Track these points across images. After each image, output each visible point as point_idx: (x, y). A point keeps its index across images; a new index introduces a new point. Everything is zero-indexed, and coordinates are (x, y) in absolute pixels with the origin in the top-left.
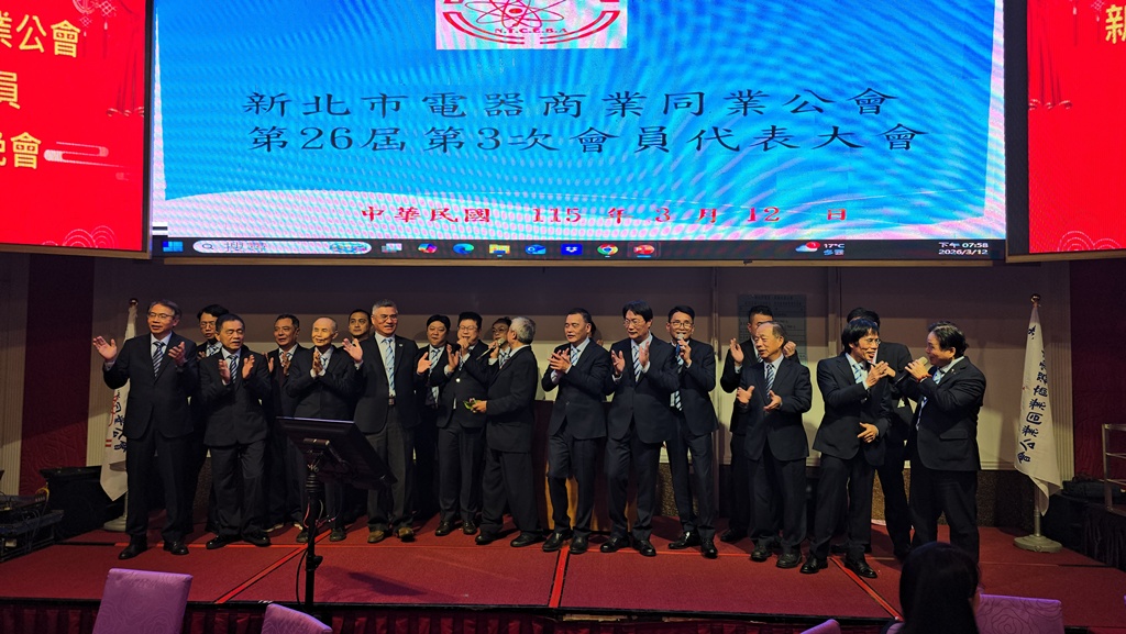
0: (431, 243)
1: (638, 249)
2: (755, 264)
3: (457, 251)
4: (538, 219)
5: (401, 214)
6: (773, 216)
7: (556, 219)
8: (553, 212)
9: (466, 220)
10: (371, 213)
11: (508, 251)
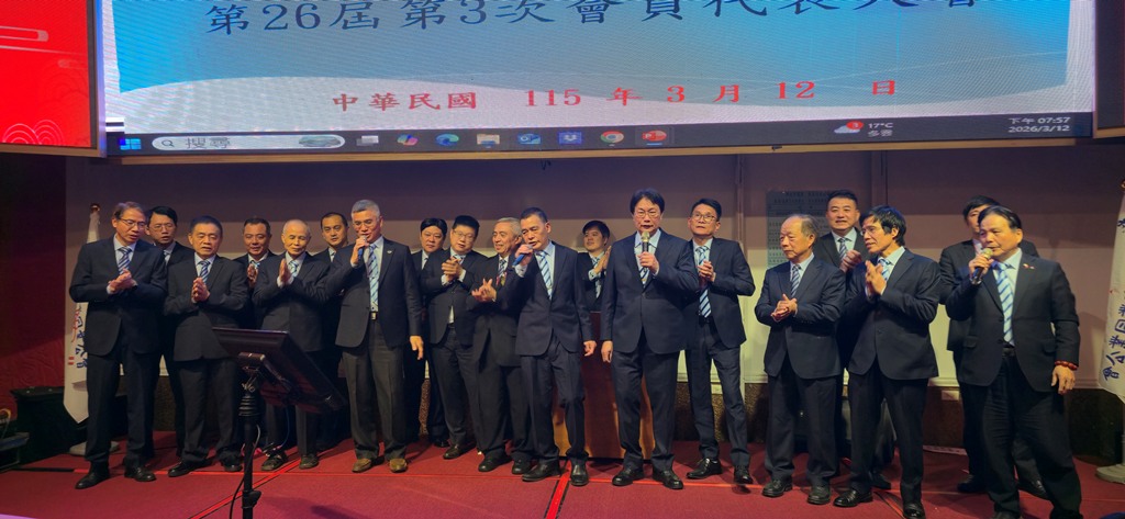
0: (410, 134)
1: (647, 136)
2: (786, 149)
3: (440, 142)
4: (531, 102)
5: (376, 101)
6: (806, 92)
7: (551, 102)
8: (548, 94)
9: (450, 107)
10: (344, 101)
11: (498, 142)
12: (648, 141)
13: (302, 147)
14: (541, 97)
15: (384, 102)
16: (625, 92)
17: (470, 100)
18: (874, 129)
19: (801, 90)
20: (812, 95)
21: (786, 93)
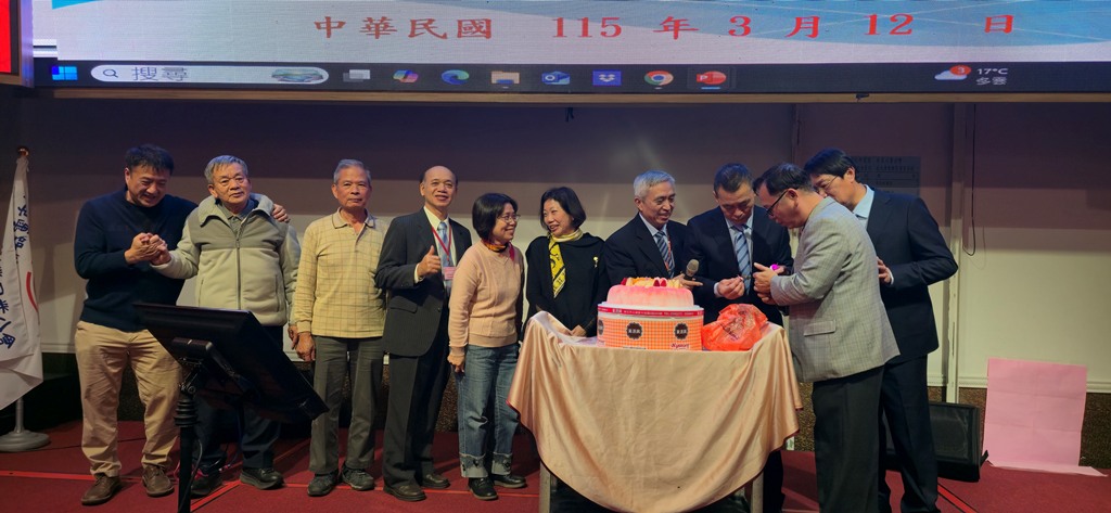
0: (409, 69)
1: (702, 77)
2: (873, 98)
3: (446, 80)
4: (560, 34)
5: (368, 27)
6: (902, 26)
7: (585, 34)
8: (581, 23)
9: (459, 36)
10: (328, 26)
11: (517, 81)
12: (703, 84)
13: (275, 81)
14: (573, 27)
15: (378, 27)
16: (677, 23)
17: (484, 29)
18: (984, 75)
19: (896, 24)
20: (909, 32)
21: (878, 29)
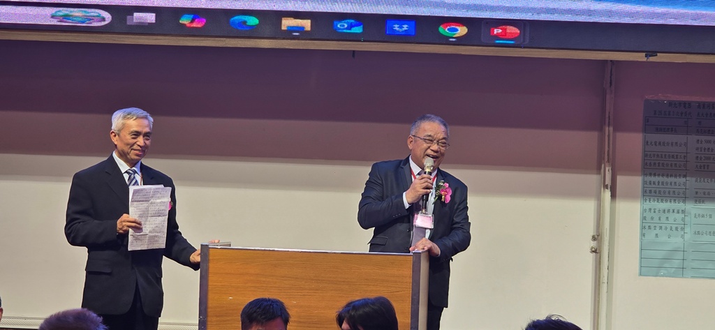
0: (196, 13)
1: (496, 31)
2: (661, 58)
3: (235, 26)
11: (308, 28)
